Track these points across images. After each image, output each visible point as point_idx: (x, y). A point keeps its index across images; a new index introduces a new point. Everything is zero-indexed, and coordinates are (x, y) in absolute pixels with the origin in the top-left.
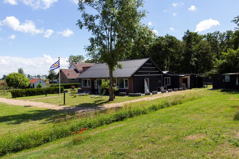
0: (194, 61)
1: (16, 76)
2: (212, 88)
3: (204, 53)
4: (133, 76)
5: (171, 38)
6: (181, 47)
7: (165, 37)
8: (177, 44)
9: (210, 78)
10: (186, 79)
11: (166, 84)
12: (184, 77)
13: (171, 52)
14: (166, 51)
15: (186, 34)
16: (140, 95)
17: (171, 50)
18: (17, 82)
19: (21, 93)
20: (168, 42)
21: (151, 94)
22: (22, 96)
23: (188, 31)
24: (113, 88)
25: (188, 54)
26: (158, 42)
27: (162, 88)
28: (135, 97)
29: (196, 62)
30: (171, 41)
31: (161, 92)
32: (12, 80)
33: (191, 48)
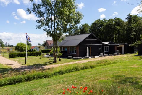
0: (133, 34)
1: (21, 45)
2: (138, 54)
3: (140, 29)
4: (78, 45)
5: (118, 20)
6: (124, 25)
7: (114, 19)
8: (122, 23)
9: (137, 47)
10: (121, 47)
11: (106, 50)
12: (118, 46)
13: (118, 28)
14: (115, 28)
15: (128, 17)
16: (81, 59)
17: (118, 27)
18: (21, 48)
19: (15, 55)
20: (116, 22)
21: (90, 58)
22: (15, 57)
23: (129, 14)
24: (56, 54)
25: (129, 30)
26: (109, 23)
27: (102, 53)
28: (76, 60)
29: (135, 35)
30: (118, 22)
31: (98, 56)
32: (19, 47)
33: (131, 25)
